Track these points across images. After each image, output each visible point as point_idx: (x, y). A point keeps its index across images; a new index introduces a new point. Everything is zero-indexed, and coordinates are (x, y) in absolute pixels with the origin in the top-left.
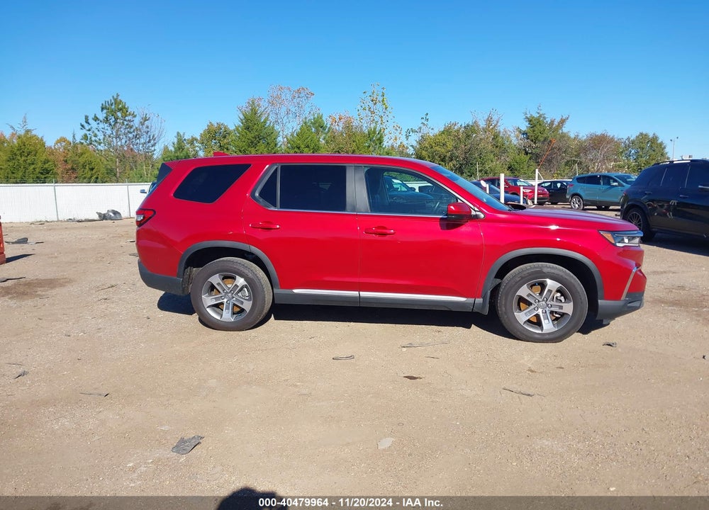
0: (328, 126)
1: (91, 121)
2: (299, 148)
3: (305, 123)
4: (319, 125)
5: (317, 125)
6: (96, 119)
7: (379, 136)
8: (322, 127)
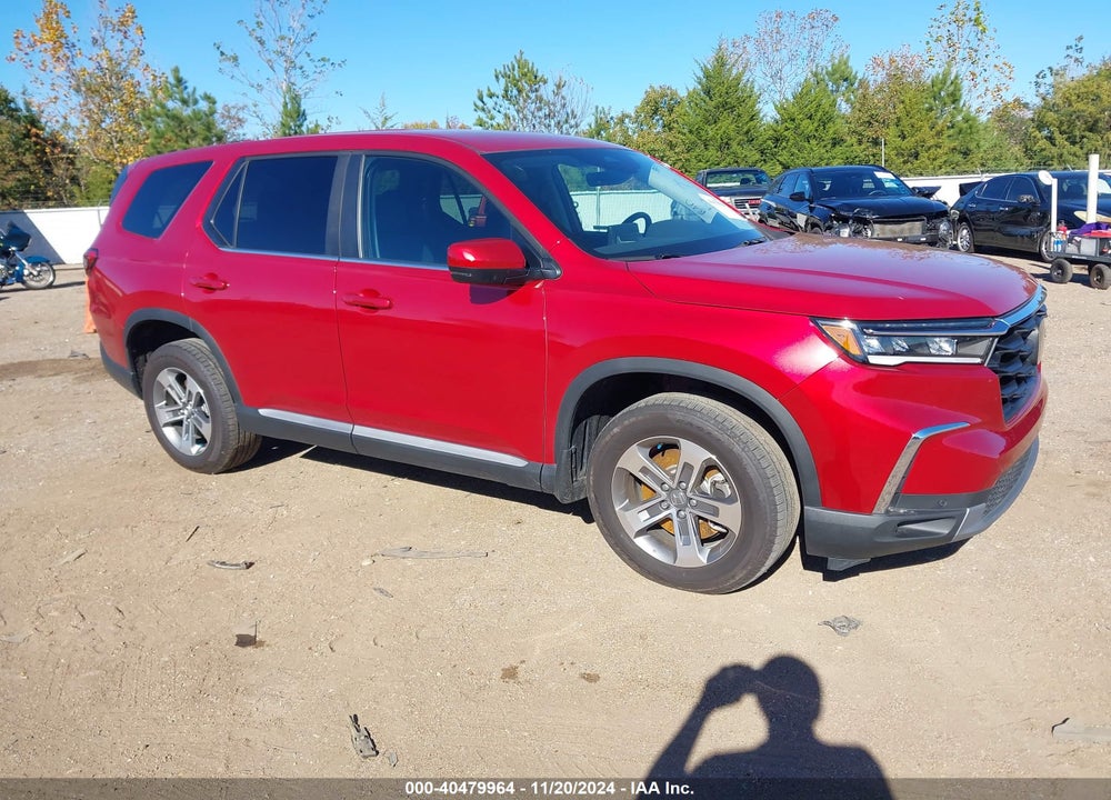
0: (860, 76)
1: (486, 99)
2: (793, 120)
3: (815, 75)
4: (842, 76)
5: (838, 76)
6: (491, 96)
7: (952, 88)
8: (846, 80)
